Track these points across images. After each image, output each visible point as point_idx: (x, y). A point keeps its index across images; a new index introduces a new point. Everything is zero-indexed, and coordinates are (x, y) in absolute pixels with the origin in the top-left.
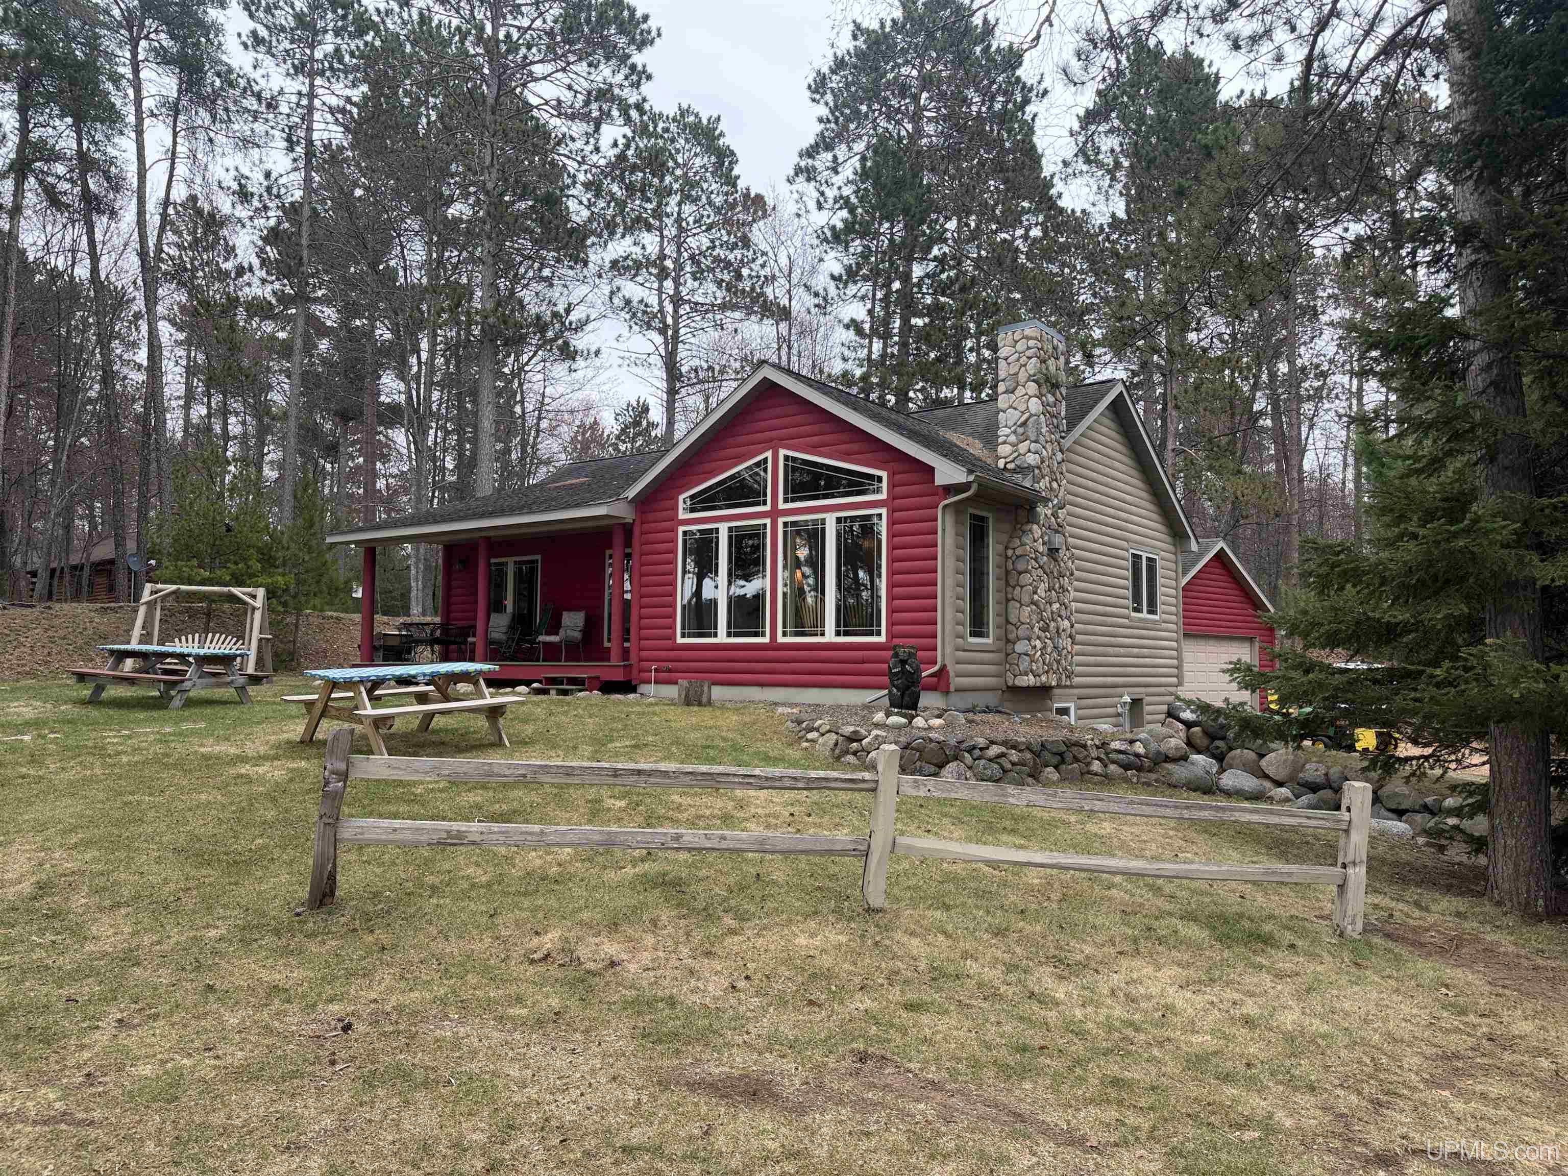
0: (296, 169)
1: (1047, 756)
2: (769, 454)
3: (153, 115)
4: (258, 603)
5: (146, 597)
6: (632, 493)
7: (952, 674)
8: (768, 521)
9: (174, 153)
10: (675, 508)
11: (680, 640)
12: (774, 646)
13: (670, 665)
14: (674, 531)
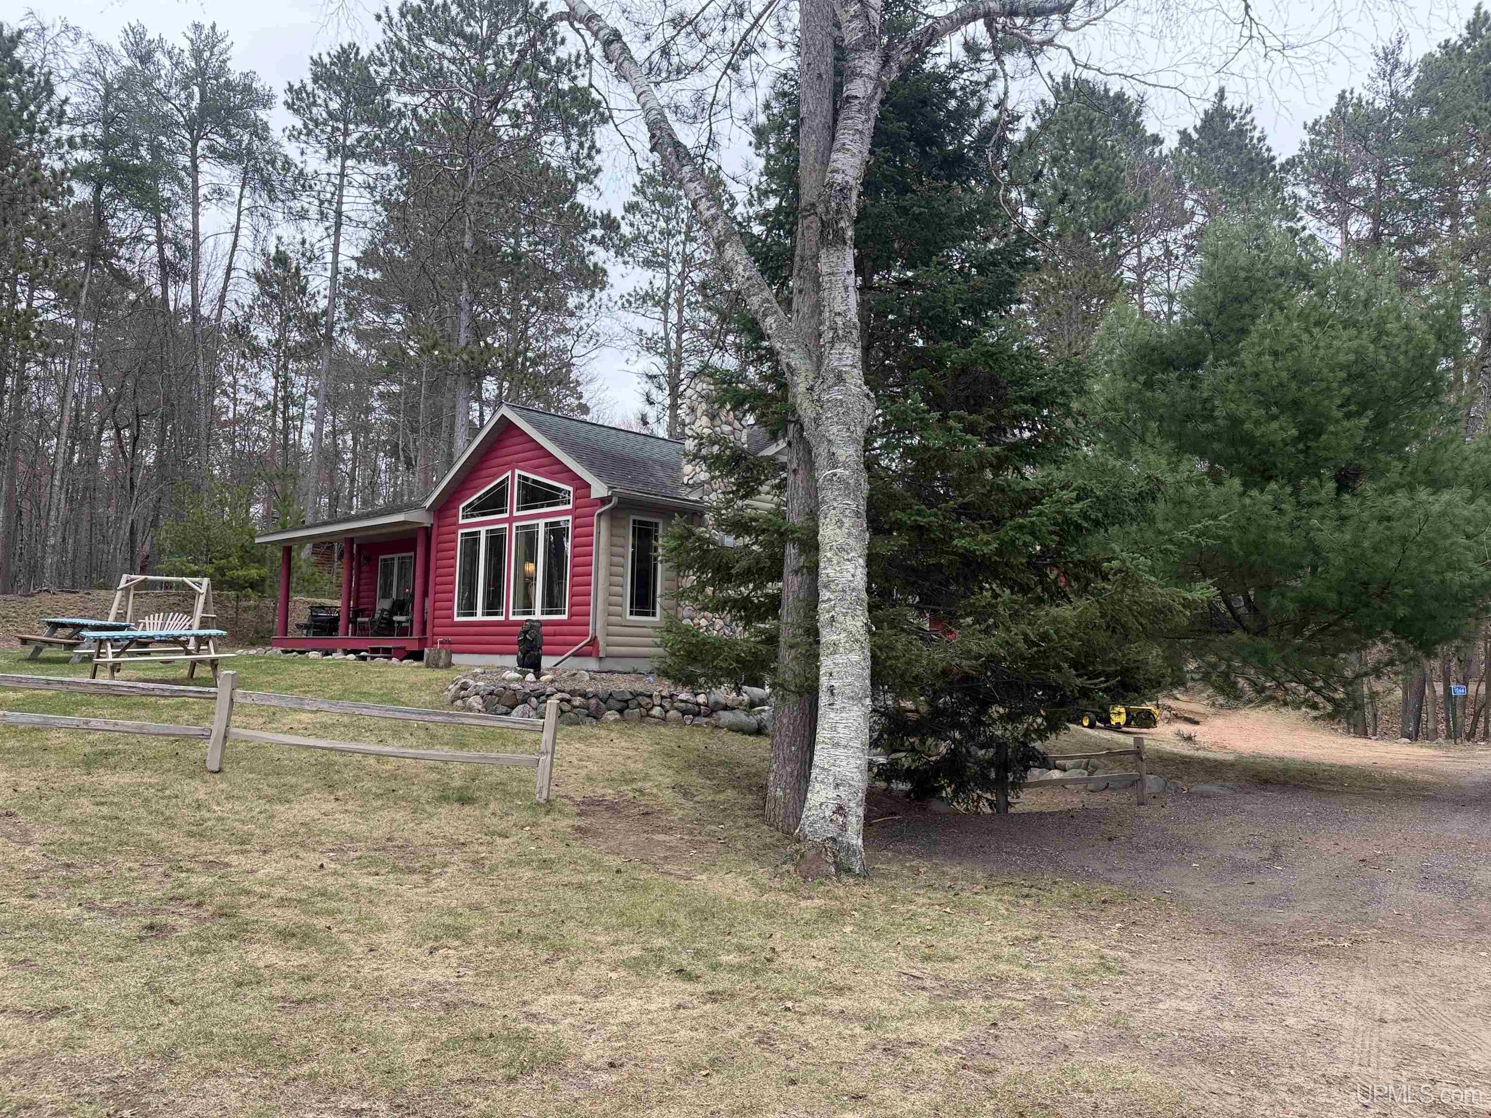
0: (329, 236)
1: (611, 702)
2: (509, 473)
3: (207, 200)
4: (203, 590)
5: (123, 584)
6: (428, 504)
7: (601, 643)
8: (506, 525)
9: (238, 228)
10: (457, 516)
11: (457, 619)
12: (507, 623)
13: (450, 638)
14: (455, 533)
